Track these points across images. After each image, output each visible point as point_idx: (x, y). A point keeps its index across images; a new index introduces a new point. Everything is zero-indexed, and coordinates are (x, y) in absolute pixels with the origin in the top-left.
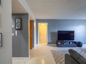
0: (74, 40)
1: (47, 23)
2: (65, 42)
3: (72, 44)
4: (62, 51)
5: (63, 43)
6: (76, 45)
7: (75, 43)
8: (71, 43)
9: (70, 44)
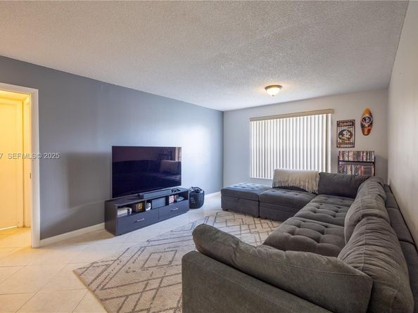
0: (180, 184)
1: (36, 91)
2: (149, 201)
3: (175, 201)
4: (142, 249)
5: (140, 206)
6: (187, 202)
7: (184, 195)
8: (171, 199)
9: (167, 203)
